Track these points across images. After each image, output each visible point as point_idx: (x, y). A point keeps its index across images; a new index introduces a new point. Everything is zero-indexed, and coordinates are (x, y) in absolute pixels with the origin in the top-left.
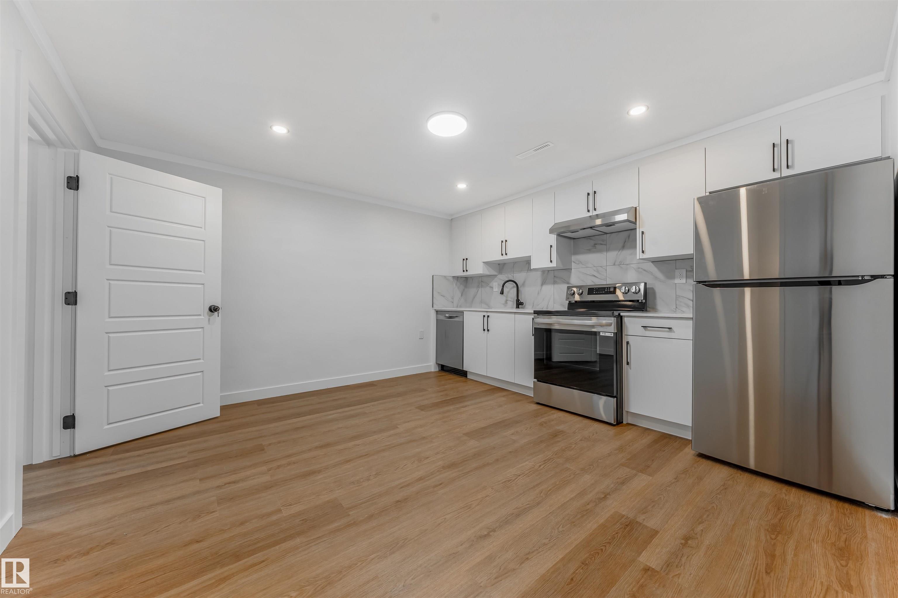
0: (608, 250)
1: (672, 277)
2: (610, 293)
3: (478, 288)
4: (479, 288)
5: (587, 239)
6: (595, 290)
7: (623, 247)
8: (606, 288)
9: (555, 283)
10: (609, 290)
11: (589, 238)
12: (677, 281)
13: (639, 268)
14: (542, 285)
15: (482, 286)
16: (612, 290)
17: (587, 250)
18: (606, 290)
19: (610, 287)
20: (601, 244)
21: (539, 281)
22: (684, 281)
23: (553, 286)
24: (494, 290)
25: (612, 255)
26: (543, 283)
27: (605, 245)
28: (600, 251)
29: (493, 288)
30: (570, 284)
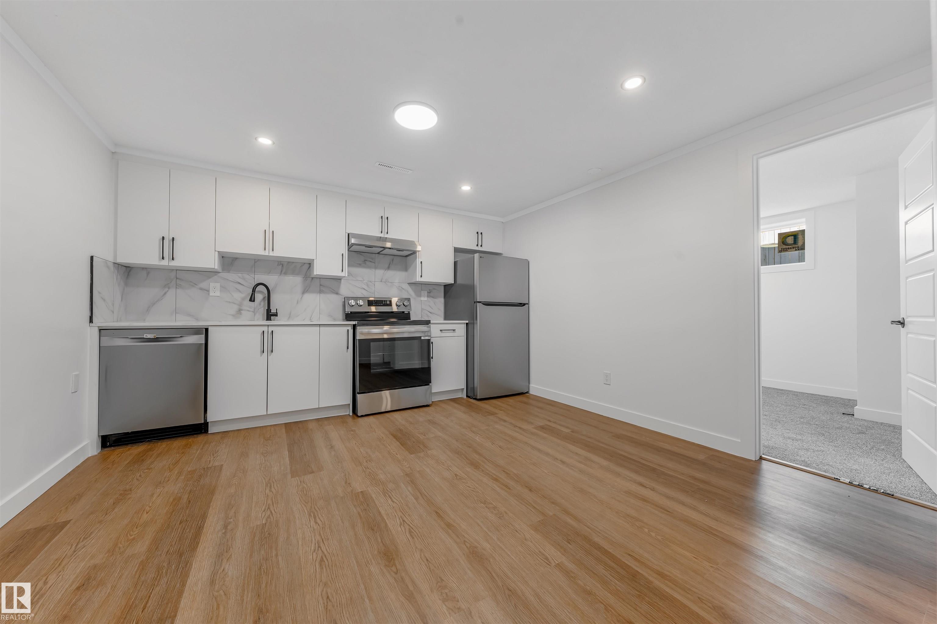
0: (376, 268)
1: (420, 296)
2: (387, 305)
3: (167, 289)
4: (169, 288)
5: (358, 253)
6: (374, 302)
7: (389, 268)
8: (384, 301)
9: (321, 292)
10: (386, 303)
11: (360, 254)
12: (422, 299)
13: (399, 287)
14: (304, 293)
15: (177, 286)
16: (388, 303)
17: (358, 264)
18: (384, 303)
19: (386, 301)
20: (371, 262)
21: (299, 288)
22: (426, 299)
23: (319, 295)
24: (211, 294)
25: (380, 272)
26: (305, 291)
27: (374, 262)
28: (369, 267)
29: (209, 291)
30: (340, 295)
